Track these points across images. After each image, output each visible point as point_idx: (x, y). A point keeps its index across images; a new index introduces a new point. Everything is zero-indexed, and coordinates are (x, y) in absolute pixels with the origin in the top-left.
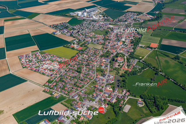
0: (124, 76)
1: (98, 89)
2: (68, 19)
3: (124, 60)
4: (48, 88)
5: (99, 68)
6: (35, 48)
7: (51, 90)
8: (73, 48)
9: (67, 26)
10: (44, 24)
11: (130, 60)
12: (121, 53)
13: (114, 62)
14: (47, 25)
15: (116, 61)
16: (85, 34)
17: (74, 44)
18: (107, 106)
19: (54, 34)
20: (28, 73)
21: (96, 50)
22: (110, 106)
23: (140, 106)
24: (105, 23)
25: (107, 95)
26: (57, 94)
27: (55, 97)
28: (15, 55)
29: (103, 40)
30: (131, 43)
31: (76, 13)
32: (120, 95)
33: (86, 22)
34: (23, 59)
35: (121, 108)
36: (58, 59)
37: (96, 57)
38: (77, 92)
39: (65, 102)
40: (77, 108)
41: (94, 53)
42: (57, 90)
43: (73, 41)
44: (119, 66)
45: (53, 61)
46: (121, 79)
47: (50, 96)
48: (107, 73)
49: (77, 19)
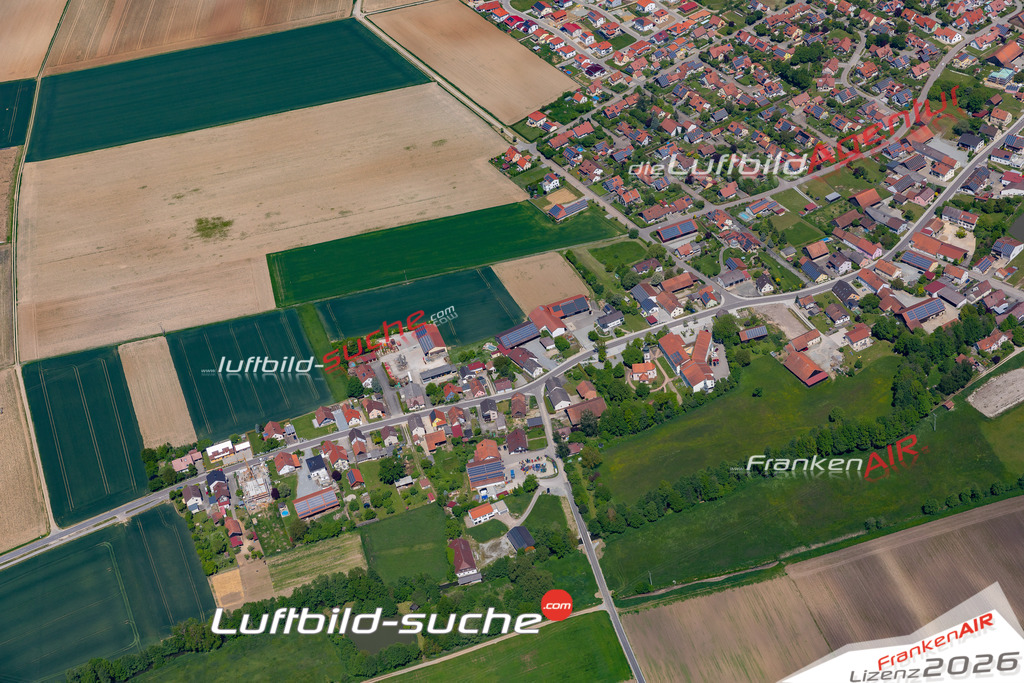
1: (866, 221)
4: (532, 147)
5: (962, 79)
7: (546, 163)
18: (863, 344)
20: (455, 35)
22: (886, 349)
25: (908, 275)
26: (562, 198)
27: (547, 208)
32: (1010, 290)
35: (961, 380)
38: (709, 208)
39: (594, 251)
40: (650, 305)
42: (583, 174)
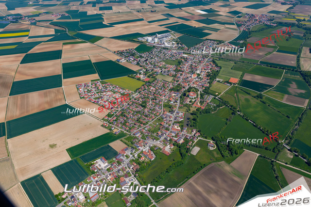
0: (195, 114)
1: (164, 127)
2: (136, 45)
3: (197, 96)
4: (107, 122)
5: (167, 104)
6: (96, 76)
7: (111, 125)
8: (139, 79)
9: (134, 54)
10: (107, 49)
11: (204, 96)
12: (194, 88)
13: (185, 97)
14: (110, 51)
15: (188, 96)
16: (154, 63)
17: (140, 74)
18: (173, 147)
19: (119, 62)
20: (86, 105)
21: (165, 82)
22: (176, 147)
23: (211, 149)
24: (179, 51)
25: (174, 135)
26: (116, 130)
27: (114, 133)
28: (73, 83)
29: (175, 71)
30: (208, 76)
31: (146, 38)
32: (188, 135)
33: (157, 49)
34: (81, 88)
35: (188, 150)
36: (121, 90)
37: (164, 90)
38: (140, 129)
39: (125, 139)
40: (138, 147)
41: (163, 85)
42: (118, 126)
43: (139, 70)
44: (190, 102)
45: (114, 93)
46: (192, 117)
47: (109, 131)
48: (176, 109)
49: (146, 45)
